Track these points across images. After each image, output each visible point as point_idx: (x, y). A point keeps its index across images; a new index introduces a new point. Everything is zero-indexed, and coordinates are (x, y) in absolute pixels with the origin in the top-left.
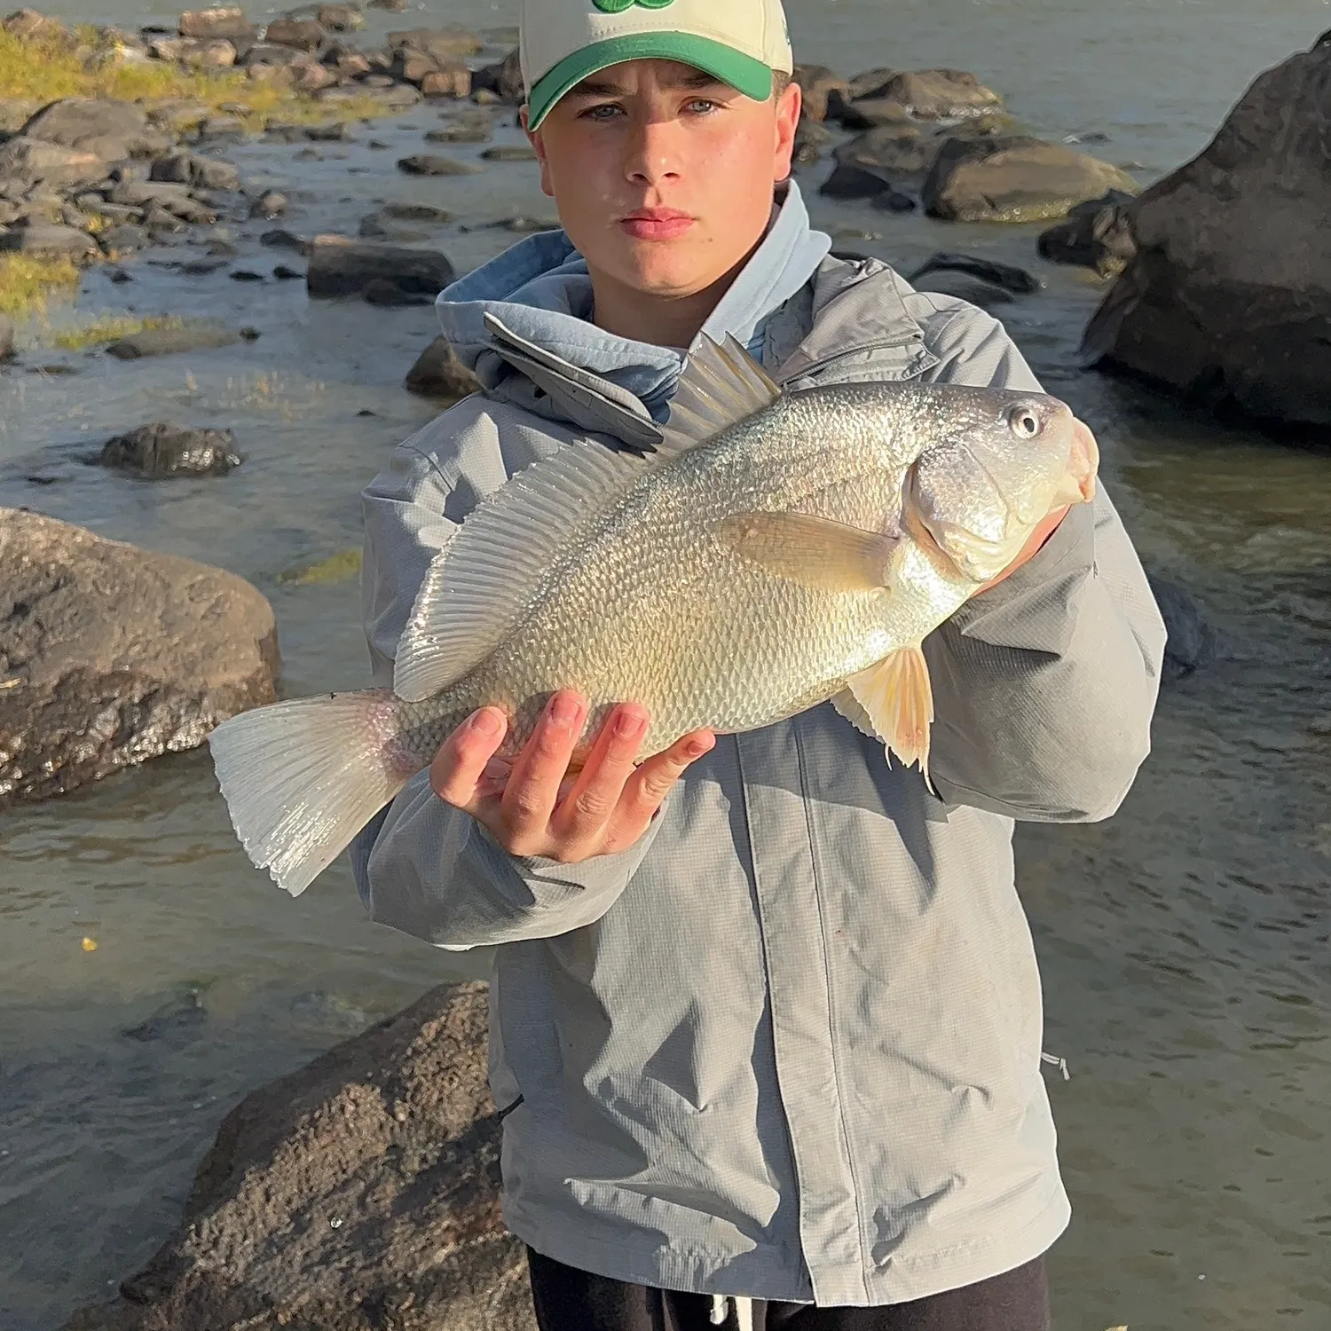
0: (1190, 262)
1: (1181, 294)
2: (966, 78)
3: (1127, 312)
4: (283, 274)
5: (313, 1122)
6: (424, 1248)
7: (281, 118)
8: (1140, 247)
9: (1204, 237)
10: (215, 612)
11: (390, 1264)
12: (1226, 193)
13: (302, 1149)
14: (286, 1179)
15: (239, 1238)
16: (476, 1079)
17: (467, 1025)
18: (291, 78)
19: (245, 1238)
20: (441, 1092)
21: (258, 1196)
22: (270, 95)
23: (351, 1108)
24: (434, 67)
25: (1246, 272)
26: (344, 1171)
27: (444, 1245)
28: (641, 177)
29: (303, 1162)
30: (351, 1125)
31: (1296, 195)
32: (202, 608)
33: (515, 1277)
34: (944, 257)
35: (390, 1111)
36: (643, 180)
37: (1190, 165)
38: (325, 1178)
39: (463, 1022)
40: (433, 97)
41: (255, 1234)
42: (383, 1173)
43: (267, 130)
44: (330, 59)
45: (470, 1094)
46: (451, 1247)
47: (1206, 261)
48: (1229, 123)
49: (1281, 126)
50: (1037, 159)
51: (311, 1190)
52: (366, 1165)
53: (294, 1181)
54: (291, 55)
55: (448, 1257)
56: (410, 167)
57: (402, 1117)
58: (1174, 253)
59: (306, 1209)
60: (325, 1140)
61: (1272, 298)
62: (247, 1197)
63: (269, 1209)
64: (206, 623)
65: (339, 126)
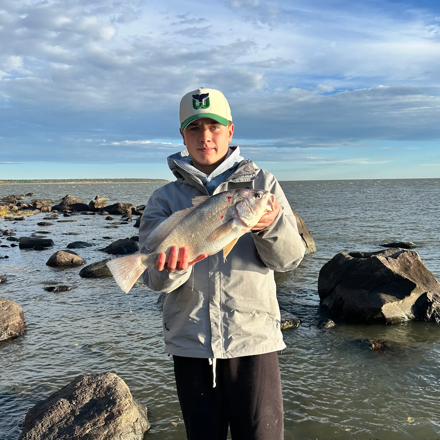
4: (13, 245)
5: (52, 408)
6: (83, 430)
7: (7, 216)
10: (9, 309)
11: (76, 435)
13: (50, 414)
14: (47, 421)
15: (36, 435)
16: (91, 393)
17: (87, 382)
18: (9, 209)
19: (38, 436)
20: (83, 397)
21: (40, 425)
22: (4, 212)
23: (62, 403)
24: (43, 206)
26: (61, 417)
27: (88, 429)
29: (51, 417)
30: (62, 407)
32: (6, 308)
33: (106, 433)
35: (71, 402)
36: (203, 142)
38: (57, 419)
39: (86, 381)
40: (44, 211)
41: (40, 434)
42: (71, 416)
43: (5, 219)
44: (19, 205)
45: (90, 396)
46: (90, 429)
51: (53, 422)
52: (66, 416)
53: (49, 421)
54: (9, 204)
55: (89, 432)
56: (40, 224)
57: (74, 403)
59: (52, 427)
60: (56, 411)
62: (37, 426)
63: (43, 428)
64: (7, 311)
65: (23, 217)
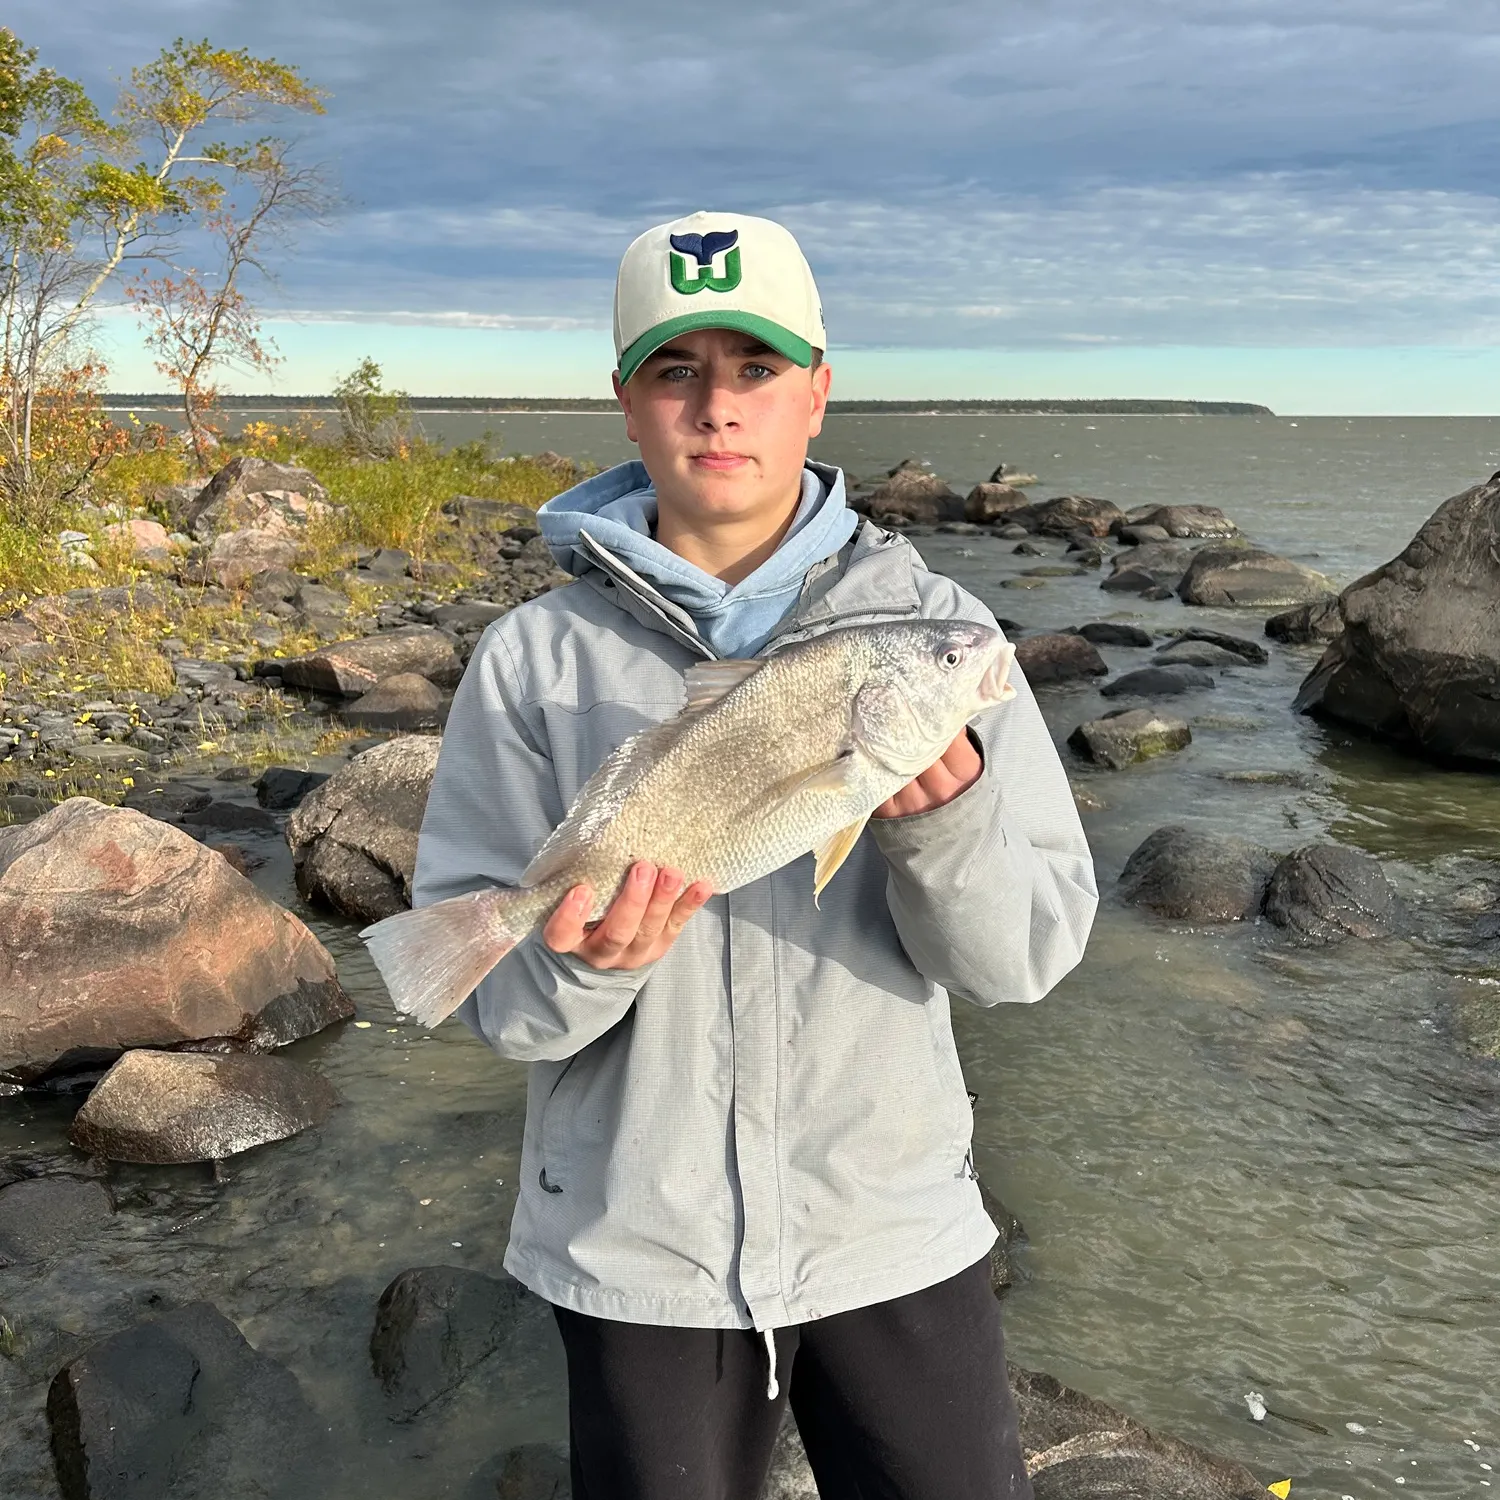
0: (1386, 635)
1: (1378, 659)
2: (1215, 512)
3: (1335, 671)
8: (1348, 624)
9: (1398, 615)
12: (1418, 586)
25: (1428, 642)
28: (708, 425)
31: (1470, 588)
34: (1195, 631)
36: (709, 428)
37: (1390, 564)
47: (1400, 634)
48: (1421, 535)
49: (1462, 537)
50: (1267, 567)
58: (1375, 628)
61: (1448, 663)
